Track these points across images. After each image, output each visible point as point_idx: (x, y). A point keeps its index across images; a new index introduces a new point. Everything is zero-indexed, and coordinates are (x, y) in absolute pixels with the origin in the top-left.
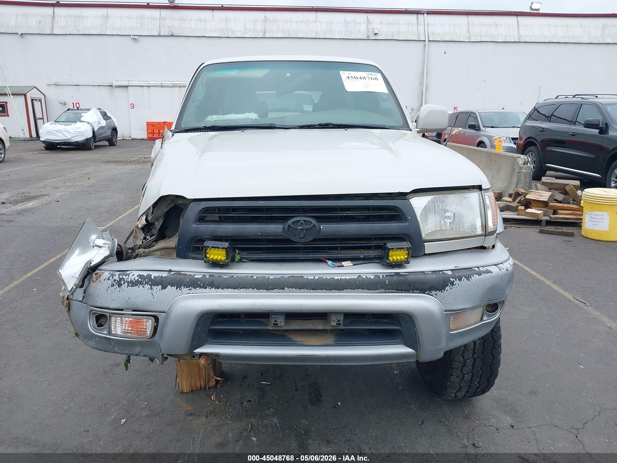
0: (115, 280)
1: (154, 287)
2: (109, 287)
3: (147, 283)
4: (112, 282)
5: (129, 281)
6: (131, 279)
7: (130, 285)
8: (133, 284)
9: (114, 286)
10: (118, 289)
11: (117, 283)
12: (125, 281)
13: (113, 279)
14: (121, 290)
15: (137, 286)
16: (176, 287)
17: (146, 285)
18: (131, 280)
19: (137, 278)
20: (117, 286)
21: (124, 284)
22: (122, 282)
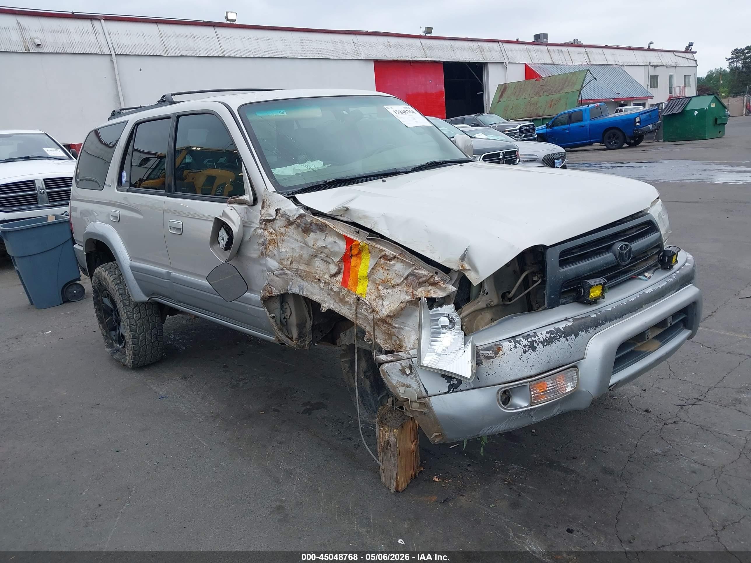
0: (525, 346)
1: (568, 338)
2: (521, 355)
3: (561, 336)
4: (522, 348)
5: (542, 341)
6: (543, 338)
7: (545, 344)
8: (547, 342)
9: (527, 352)
10: (534, 354)
11: (529, 348)
12: (538, 342)
13: (522, 345)
14: (538, 353)
15: (553, 343)
16: (585, 331)
17: (561, 338)
18: (544, 340)
19: (548, 335)
20: (531, 350)
21: (538, 345)
22: (535, 345)
